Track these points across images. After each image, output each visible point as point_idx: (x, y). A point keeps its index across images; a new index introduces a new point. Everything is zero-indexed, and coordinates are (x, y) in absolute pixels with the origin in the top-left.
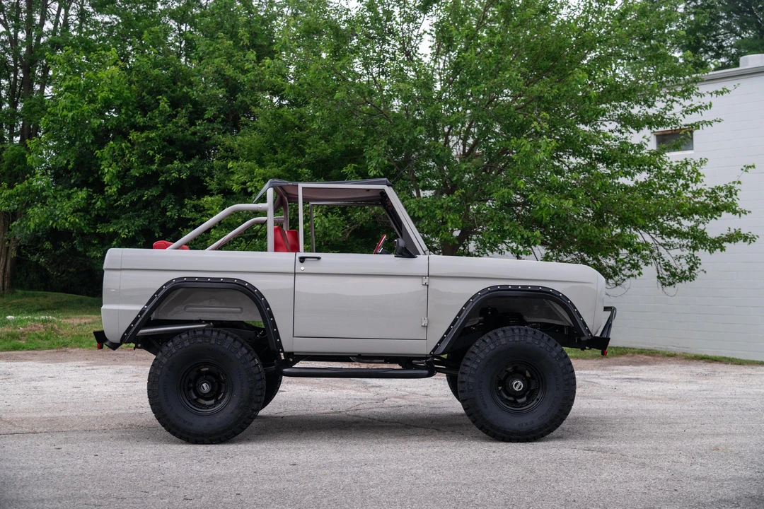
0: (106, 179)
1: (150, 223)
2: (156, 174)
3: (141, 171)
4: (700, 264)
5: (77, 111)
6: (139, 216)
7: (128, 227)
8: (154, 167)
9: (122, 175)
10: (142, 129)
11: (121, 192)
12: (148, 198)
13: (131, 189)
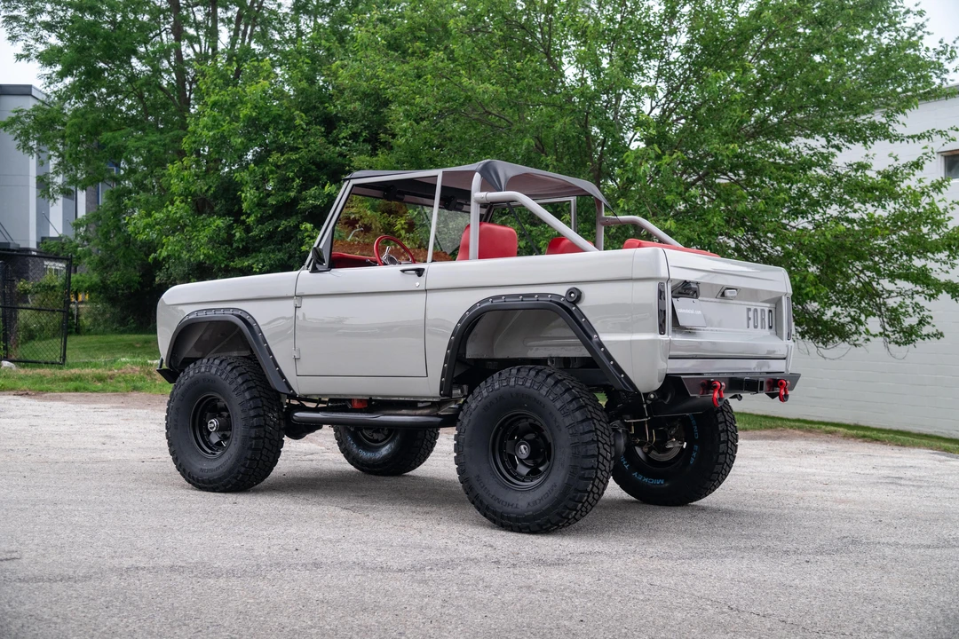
0: (245, 206)
1: (290, 258)
2: (295, 201)
3: (280, 198)
4: (931, 318)
5: (217, 131)
6: (279, 251)
7: (264, 261)
8: (292, 194)
9: (261, 204)
10: (281, 149)
11: (260, 221)
12: (285, 228)
13: (270, 217)
